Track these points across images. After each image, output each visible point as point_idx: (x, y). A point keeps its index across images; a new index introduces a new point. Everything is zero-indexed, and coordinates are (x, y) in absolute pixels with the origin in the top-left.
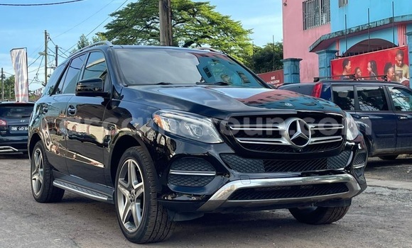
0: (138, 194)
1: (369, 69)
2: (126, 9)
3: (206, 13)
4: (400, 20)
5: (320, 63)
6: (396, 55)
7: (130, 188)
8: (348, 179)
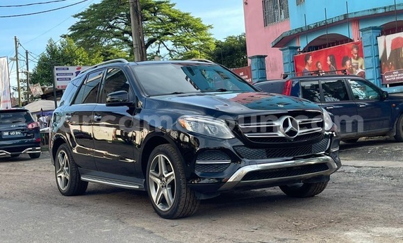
0: (169, 181)
1: (329, 63)
2: (89, 10)
3: (167, 11)
4: (354, 16)
5: (284, 59)
6: (352, 49)
7: (161, 177)
8: (328, 160)
